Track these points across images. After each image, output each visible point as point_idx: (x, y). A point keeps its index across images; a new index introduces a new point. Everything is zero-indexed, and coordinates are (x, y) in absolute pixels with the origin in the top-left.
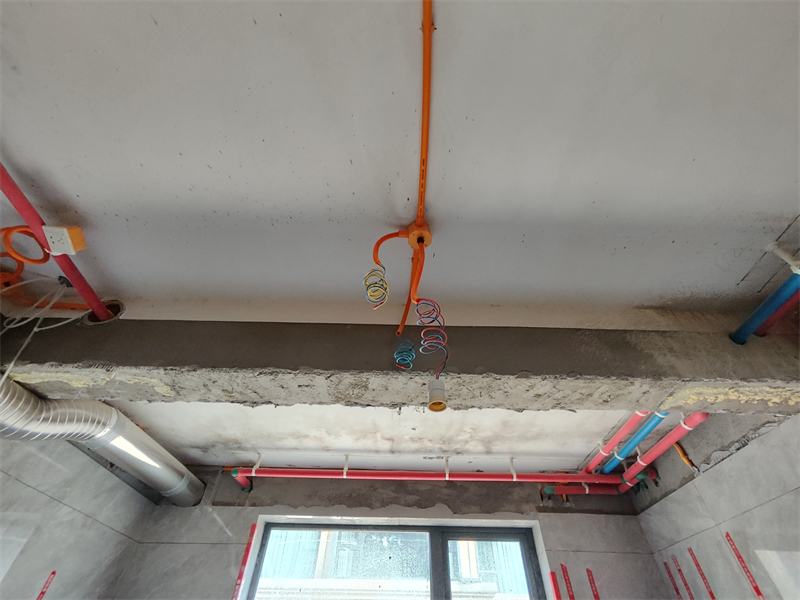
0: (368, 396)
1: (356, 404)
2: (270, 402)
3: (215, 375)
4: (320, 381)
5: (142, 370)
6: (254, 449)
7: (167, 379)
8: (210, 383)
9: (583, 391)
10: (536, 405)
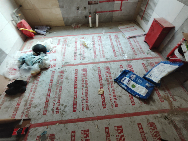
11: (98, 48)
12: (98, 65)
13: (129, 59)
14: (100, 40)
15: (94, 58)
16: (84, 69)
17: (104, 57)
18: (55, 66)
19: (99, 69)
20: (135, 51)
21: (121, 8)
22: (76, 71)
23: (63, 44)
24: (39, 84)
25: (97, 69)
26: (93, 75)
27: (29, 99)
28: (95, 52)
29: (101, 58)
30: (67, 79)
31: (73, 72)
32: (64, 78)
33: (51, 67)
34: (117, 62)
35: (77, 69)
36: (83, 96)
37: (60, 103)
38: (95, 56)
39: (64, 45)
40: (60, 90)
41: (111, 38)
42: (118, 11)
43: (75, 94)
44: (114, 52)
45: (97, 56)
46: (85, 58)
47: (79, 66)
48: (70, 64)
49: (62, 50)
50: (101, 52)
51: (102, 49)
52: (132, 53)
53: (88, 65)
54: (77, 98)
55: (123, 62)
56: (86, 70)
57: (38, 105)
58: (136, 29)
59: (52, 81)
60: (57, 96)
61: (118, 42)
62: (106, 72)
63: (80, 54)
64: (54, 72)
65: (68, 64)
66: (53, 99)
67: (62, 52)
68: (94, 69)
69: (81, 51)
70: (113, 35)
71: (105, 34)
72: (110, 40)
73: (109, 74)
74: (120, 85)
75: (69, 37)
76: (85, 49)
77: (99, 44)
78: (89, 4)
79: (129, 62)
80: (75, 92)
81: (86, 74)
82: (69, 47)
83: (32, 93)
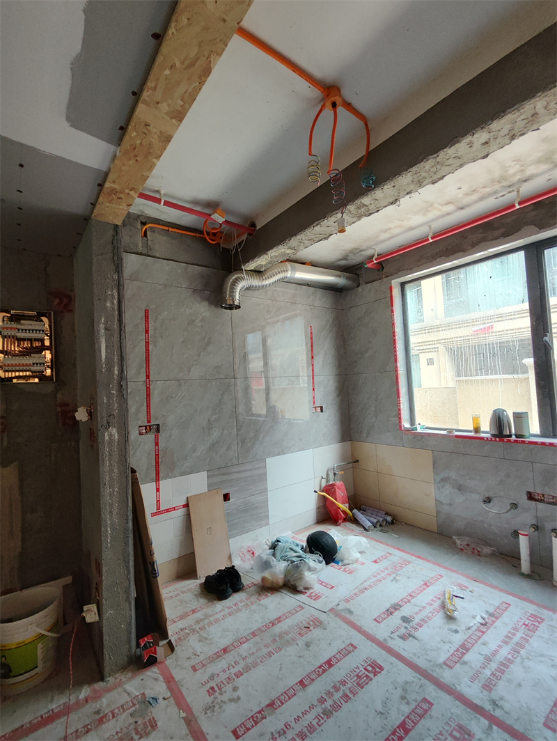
1: (371, 214)
2: (331, 235)
3: (299, 237)
5: (275, 249)
6: (369, 248)
7: (286, 247)
11: (493, 646)
12: (434, 693)
14: (531, 628)
15: (441, 660)
16: (374, 664)
17: (488, 687)
18: (317, 597)
19: (425, 706)
22: (349, 650)
23: (387, 569)
24: (253, 607)
25: (416, 701)
26: (385, 704)
27: (211, 619)
28: (468, 649)
29: (470, 683)
30: (308, 645)
32: (304, 638)
33: (308, 594)
35: (356, 648)
36: (293, 724)
37: (236, 680)
38: (456, 659)
39: (387, 572)
40: (270, 654)
43: (282, 698)
45: (458, 665)
46: (411, 639)
47: (369, 643)
48: (352, 620)
49: (369, 579)
50: (494, 665)
51: (507, 659)
53: (401, 665)
54: (276, 711)
56: (378, 670)
57: (208, 642)
59: (276, 622)
60: (250, 660)
62: (443, 738)
64: (302, 608)
66: (237, 659)
68: (405, 690)
69: (417, 613)
75: (420, 561)
76: (439, 619)
77: (507, 636)
78: (530, 498)
81: (365, 678)
82: (394, 582)
83: (227, 611)
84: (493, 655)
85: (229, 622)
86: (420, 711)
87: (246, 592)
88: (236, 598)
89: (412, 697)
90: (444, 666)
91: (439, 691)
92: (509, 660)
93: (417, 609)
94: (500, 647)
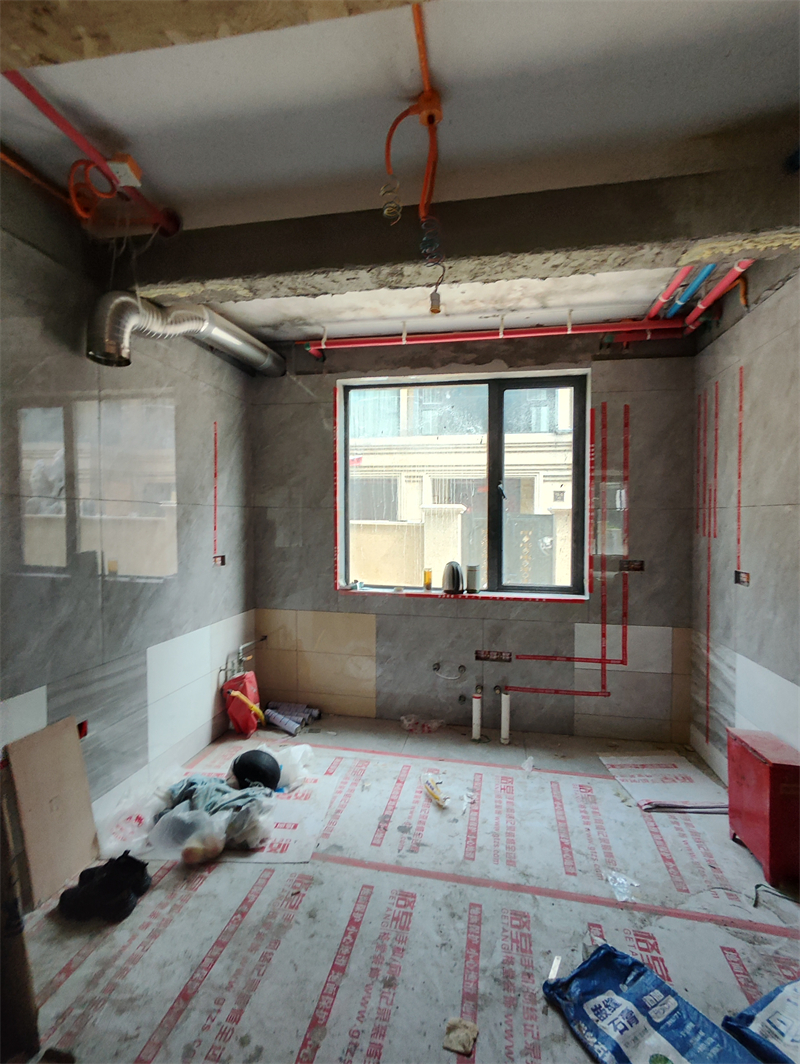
0: (405, 281)
1: (397, 288)
2: (326, 293)
4: (364, 275)
5: (224, 281)
7: (245, 285)
8: (277, 284)
9: (596, 258)
10: (556, 273)
11: (492, 820)
12: (475, 894)
13: (644, 903)
14: (508, 790)
15: (461, 856)
16: (404, 895)
17: (511, 862)
18: (284, 848)
19: (476, 911)
20: (679, 874)
21: (604, 687)
22: (366, 894)
23: (347, 778)
24: (191, 904)
25: (465, 911)
26: (440, 932)
27: (120, 962)
28: (475, 834)
29: (496, 866)
30: (312, 915)
31: (350, 896)
32: (300, 909)
33: (267, 849)
34: (577, 906)
35: (372, 888)
36: (359, 1026)
37: (236, 1028)
38: (471, 849)
39: (350, 782)
40: (266, 959)
41: (560, 795)
42: (596, 694)
43: (324, 1003)
44: (563, 853)
45: (477, 854)
46: (421, 848)
47: (383, 874)
48: (347, 856)
49: (334, 798)
50: (503, 839)
51: (509, 828)
52: (661, 876)
53: (429, 881)
54: (327, 1025)
55: (606, 910)
56: (411, 899)
57: (141, 1002)
58: (686, 779)
59: (245, 908)
60: (240, 984)
61: (590, 814)
62: (508, 934)
63: (404, 829)
64: (272, 871)
65: (338, 854)
66: (216, 995)
67: (332, 802)
68: (449, 906)
69: (410, 818)
70: (569, 784)
71: (535, 773)
72: (555, 800)
73: (523, 951)
74: (576, 1028)
75: (378, 757)
76: (433, 814)
77: (497, 807)
78: (478, 658)
79: (643, 921)
80: (330, 992)
81: (404, 917)
82: (365, 791)
83: (144, 934)
84: (497, 829)
85: (160, 950)
86: (475, 920)
87: (160, 887)
88: (148, 906)
89: (459, 910)
90: (467, 861)
91: (478, 888)
92: (510, 827)
93: (407, 813)
94: (497, 818)
